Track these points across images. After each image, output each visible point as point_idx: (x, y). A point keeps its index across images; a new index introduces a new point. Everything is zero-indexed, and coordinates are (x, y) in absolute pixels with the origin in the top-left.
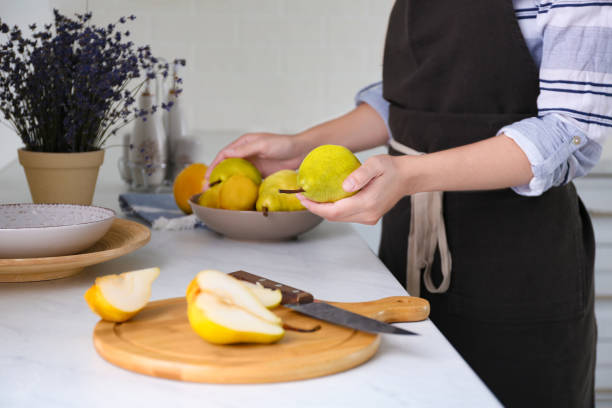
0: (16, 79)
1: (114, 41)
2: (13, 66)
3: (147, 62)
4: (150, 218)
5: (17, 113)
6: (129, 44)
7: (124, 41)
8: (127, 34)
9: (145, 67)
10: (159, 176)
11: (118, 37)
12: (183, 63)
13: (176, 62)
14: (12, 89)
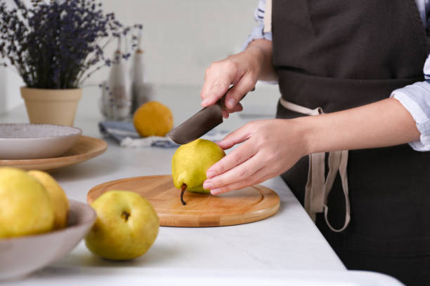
0: (19, 35)
1: (90, 10)
2: (17, 26)
3: (114, 25)
4: (120, 138)
5: (20, 61)
6: (100, 11)
7: (97, 9)
8: (100, 5)
9: (112, 29)
10: (126, 111)
11: (93, 7)
12: (141, 27)
13: (135, 26)
14: (16, 43)
